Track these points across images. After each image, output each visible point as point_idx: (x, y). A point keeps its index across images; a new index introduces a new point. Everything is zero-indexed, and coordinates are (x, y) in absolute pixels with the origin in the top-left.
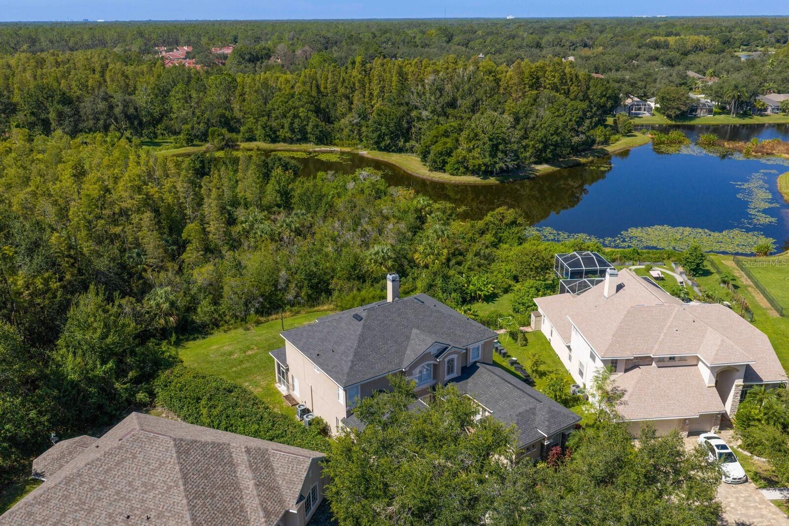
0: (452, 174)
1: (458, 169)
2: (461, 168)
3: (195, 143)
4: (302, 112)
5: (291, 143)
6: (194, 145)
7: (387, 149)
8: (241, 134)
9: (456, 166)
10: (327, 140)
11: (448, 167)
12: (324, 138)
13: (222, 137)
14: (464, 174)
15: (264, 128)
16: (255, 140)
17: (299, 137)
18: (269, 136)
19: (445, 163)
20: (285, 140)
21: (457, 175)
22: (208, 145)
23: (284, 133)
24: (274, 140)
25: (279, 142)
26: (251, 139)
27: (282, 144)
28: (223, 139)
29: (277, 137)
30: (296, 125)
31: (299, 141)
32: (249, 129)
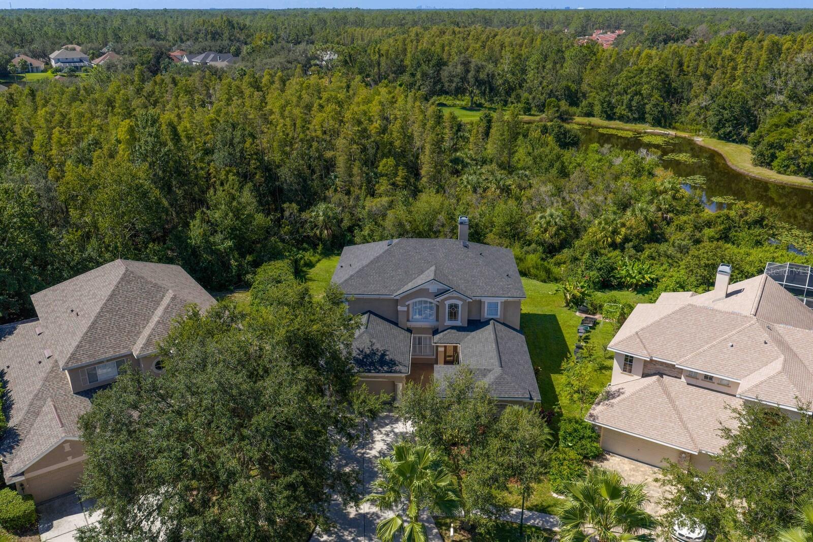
0: (779, 172)
1: (788, 166)
2: (792, 166)
3: (532, 112)
4: (645, 89)
5: (627, 122)
6: (530, 115)
7: (727, 138)
8: (580, 108)
9: (786, 163)
10: (665, 122)
11: (775, 163)
12: (663, 120)
13: (557, 109)
14: (795, 173)
15: (602, 104)
16: (593, 116)
17: (636, 116)
18: (606, 112)
19: (773, 157)
20: (621, 118)
21: (785, 173)
22: (544, 115)
23: (620, 110)
24: (610, 118)
25: (615, 119)
26: (590, 114)
27: (617, 122)
28: (557, 111)
29: (614, 114)
30: (634, 103)
31: (635, 120)
32: (590, 103)
